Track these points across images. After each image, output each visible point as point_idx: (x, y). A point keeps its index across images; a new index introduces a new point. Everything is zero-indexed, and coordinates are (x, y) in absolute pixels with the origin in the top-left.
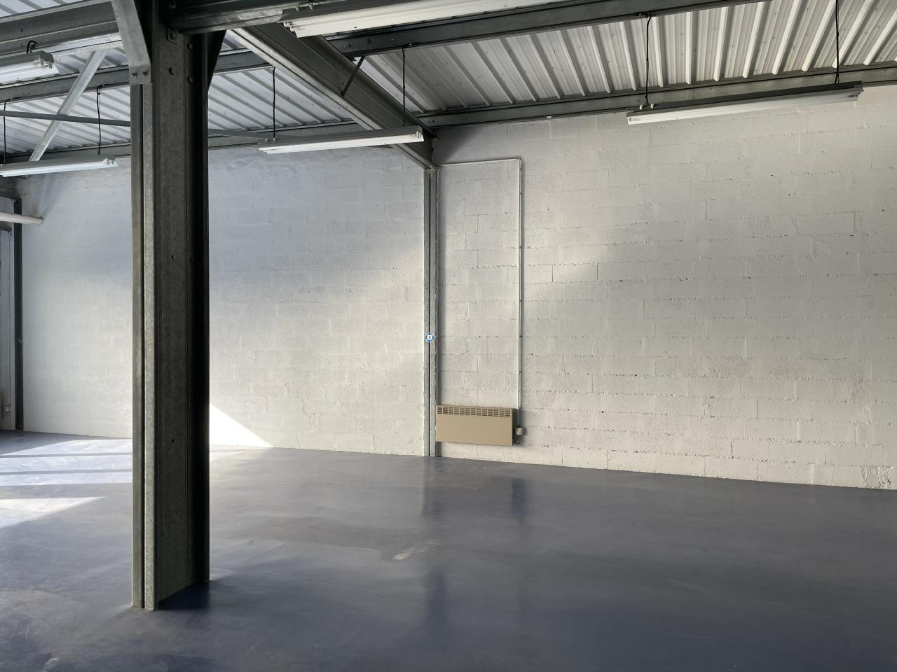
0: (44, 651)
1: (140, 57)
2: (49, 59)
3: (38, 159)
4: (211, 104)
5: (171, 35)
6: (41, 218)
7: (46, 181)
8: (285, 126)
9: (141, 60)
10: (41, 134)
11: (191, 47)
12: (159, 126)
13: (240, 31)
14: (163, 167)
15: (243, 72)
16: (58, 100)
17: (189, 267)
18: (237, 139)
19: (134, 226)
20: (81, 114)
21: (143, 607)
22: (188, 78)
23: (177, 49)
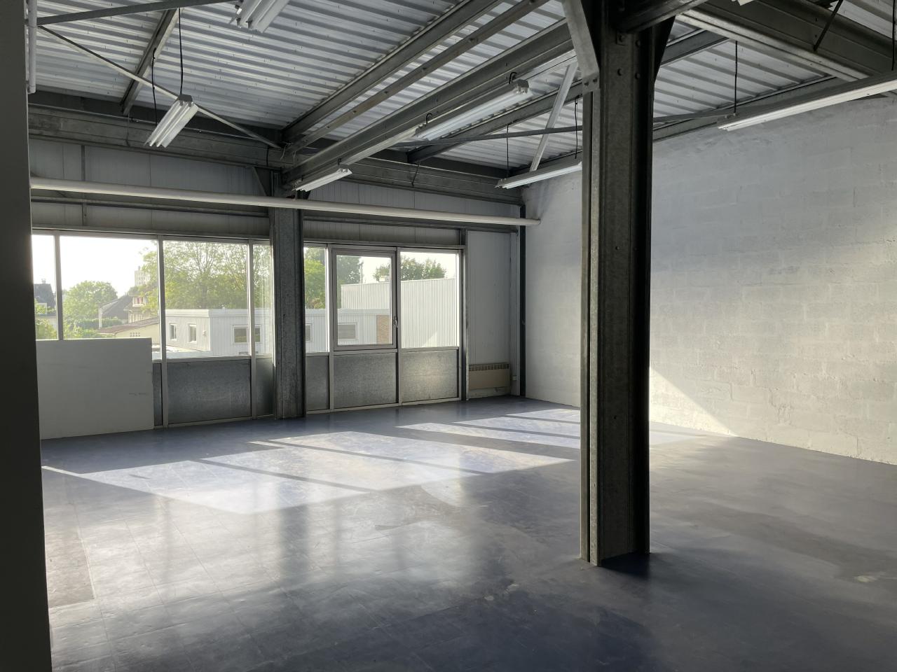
0: (509, 577)
1: (590, 66)
2: (524, 85)
3: (536, 169)
4: (657, 95)
5: (621, 37)
6: (539, 219)
7: (543, 187)
8: (758, 95)
9: (591, 69)
10: (537, 147)
11: (639, 43)
12: (607, 127)
13: (691, 13)
14: (609, 166)
15: (708, 50)
16: (546, 116)
17: (632, 256)
18: (704, 120)
19: (584, 223)
20: (567, 124)
21: (589, 561)
22: (636, 75)
23: (626, 51)
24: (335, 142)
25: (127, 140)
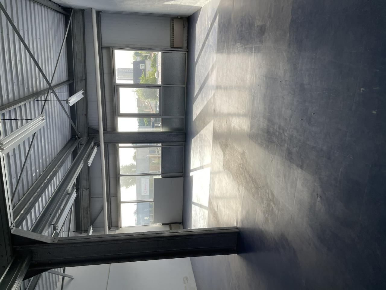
24: (72, 125)
25: (87, 189)
